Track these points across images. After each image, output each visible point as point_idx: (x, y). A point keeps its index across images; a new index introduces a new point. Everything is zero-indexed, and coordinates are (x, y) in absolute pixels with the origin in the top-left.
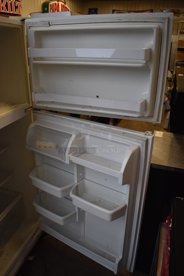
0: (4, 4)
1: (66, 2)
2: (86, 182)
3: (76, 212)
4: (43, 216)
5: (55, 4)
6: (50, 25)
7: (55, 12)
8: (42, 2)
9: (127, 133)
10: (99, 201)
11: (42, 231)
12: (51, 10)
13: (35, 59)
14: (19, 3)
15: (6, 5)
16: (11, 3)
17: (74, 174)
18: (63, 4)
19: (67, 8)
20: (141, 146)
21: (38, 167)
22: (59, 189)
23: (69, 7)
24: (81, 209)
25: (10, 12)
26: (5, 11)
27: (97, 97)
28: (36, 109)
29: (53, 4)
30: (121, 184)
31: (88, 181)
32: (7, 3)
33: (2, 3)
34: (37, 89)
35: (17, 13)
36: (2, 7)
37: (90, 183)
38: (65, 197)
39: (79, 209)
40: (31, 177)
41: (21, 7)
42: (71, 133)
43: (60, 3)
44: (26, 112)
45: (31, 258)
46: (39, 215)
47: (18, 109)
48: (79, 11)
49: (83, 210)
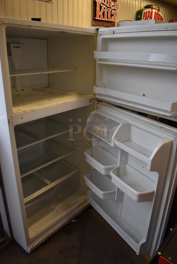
0: (101, 13)
1: (160, 10)
2: (127, 166)
3: (116, 191)
4: (91, 190)
5: (149, 11)
6: (114, 33)
7: (148, 19)
8: (137, 10)
9: (164, 128)
10: (134, 185)
11: (90, 204)
12: (144, 18)
13: (100, 60)
14: (115, 12)
15: (103, 14)
16: (108, 12)
17: (118, 158)
18: (157, 11)
19: (160, 15)
20: (173, 140)
21: (93, 147)
22: (103, 167)
23: (163, 14)
24: (120, 190)
25: (106, 19)
26: (102, 18)
27: (144, 95)
28: (99, 101)
29: (147, 12)
30: (149, 169)
31: (129, 166)
32: (104, 11)
33: (100, 12)
34: (100, 84)
35: (112, 20)
36: (100, 15)
37: (131, 168)
38: (107, 175)
39: (118, 189)
40: (85, 153)
41: (116, 15)
42: (120, 122)
43: (154, 11)
44: (90, 102)
45: (74, 221)
46: (88, 189)
47: (84, 98)
48: (173, 18)
49: (122, 191)
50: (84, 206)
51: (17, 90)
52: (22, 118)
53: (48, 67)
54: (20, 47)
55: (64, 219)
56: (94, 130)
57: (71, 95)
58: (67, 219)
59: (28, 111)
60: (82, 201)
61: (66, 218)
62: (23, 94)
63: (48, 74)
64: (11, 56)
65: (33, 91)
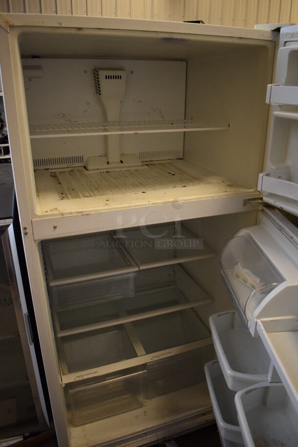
13: (281, 107)
44: (245, 205)
50: (207, 420)
51: (110, 162)
52: (55, 227)
53: (185, 119)
54: (119, 77)
55: (154, 434)
56: (234, 274)
57: (209, 183)
58: (160, 435)
59: (71, 213)
60: (205, 408)
61: (158, 433)
62: (119, 170)
63: (184, 132)
64: (100, 94)
65: (143, 166)
